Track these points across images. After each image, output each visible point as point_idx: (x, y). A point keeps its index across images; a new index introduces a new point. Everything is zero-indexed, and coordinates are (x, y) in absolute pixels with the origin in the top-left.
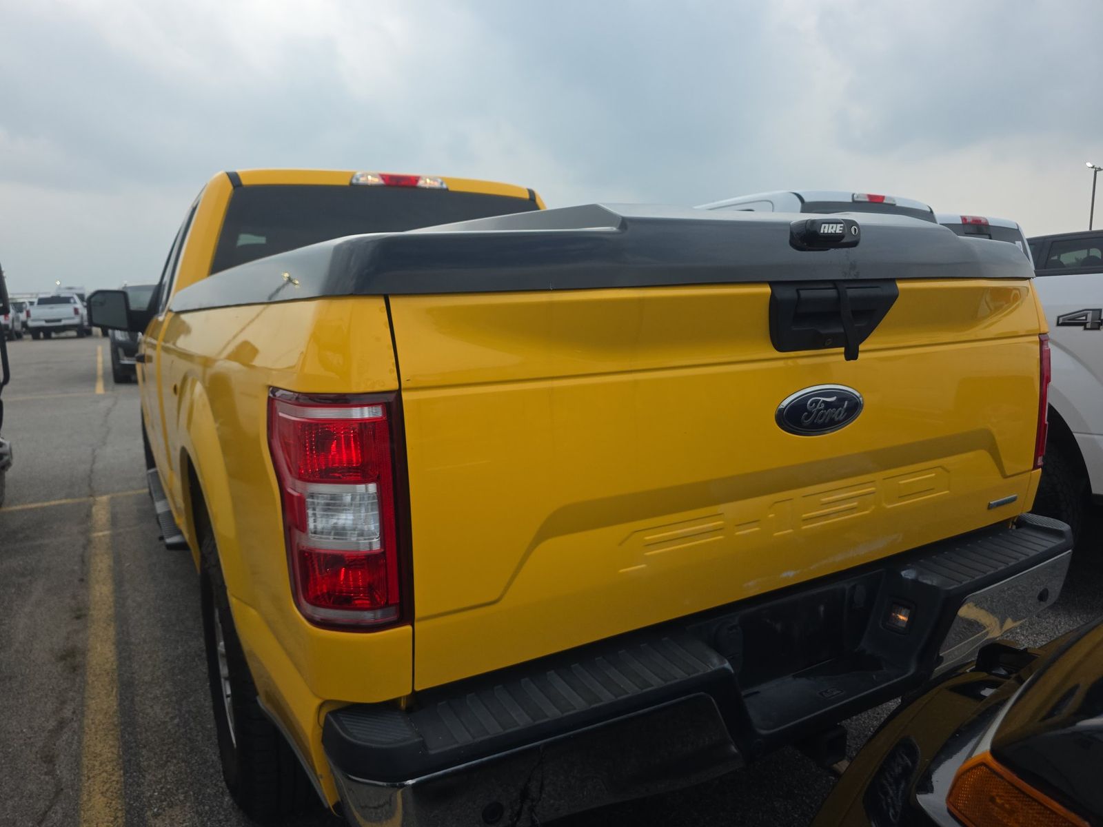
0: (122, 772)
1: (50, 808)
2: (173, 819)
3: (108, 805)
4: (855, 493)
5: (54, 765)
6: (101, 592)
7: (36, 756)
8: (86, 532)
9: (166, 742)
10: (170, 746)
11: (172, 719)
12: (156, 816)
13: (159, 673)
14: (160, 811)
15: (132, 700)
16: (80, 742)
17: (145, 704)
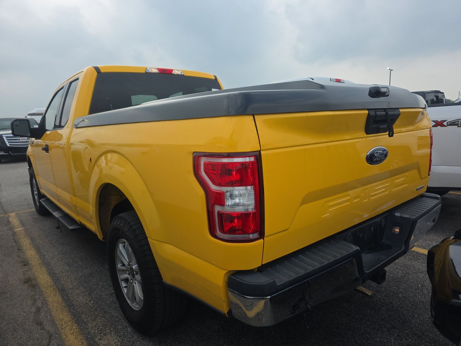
0: (77, 325)
1: (50, 343)
2: (109, 340)
3: (76, 338)
4: (384, 186)
5: (43, 326)
6: (31, 253)
7: (32, 323)
8: (11, 229)
9: (91, 311)
10: (94, 312)
11: (90, 301)
12: (100, 339)
13: (75, 284)
14: (101, 338)
15: (68, 296)
16: (51, 315)
17: (74, 297)
